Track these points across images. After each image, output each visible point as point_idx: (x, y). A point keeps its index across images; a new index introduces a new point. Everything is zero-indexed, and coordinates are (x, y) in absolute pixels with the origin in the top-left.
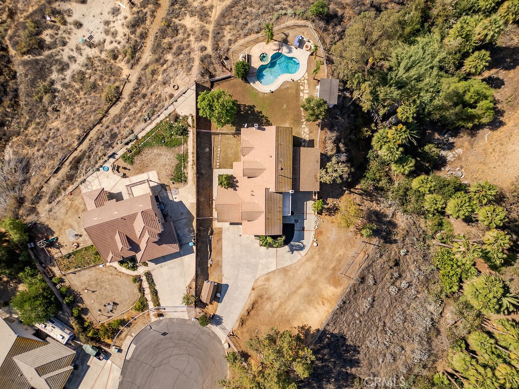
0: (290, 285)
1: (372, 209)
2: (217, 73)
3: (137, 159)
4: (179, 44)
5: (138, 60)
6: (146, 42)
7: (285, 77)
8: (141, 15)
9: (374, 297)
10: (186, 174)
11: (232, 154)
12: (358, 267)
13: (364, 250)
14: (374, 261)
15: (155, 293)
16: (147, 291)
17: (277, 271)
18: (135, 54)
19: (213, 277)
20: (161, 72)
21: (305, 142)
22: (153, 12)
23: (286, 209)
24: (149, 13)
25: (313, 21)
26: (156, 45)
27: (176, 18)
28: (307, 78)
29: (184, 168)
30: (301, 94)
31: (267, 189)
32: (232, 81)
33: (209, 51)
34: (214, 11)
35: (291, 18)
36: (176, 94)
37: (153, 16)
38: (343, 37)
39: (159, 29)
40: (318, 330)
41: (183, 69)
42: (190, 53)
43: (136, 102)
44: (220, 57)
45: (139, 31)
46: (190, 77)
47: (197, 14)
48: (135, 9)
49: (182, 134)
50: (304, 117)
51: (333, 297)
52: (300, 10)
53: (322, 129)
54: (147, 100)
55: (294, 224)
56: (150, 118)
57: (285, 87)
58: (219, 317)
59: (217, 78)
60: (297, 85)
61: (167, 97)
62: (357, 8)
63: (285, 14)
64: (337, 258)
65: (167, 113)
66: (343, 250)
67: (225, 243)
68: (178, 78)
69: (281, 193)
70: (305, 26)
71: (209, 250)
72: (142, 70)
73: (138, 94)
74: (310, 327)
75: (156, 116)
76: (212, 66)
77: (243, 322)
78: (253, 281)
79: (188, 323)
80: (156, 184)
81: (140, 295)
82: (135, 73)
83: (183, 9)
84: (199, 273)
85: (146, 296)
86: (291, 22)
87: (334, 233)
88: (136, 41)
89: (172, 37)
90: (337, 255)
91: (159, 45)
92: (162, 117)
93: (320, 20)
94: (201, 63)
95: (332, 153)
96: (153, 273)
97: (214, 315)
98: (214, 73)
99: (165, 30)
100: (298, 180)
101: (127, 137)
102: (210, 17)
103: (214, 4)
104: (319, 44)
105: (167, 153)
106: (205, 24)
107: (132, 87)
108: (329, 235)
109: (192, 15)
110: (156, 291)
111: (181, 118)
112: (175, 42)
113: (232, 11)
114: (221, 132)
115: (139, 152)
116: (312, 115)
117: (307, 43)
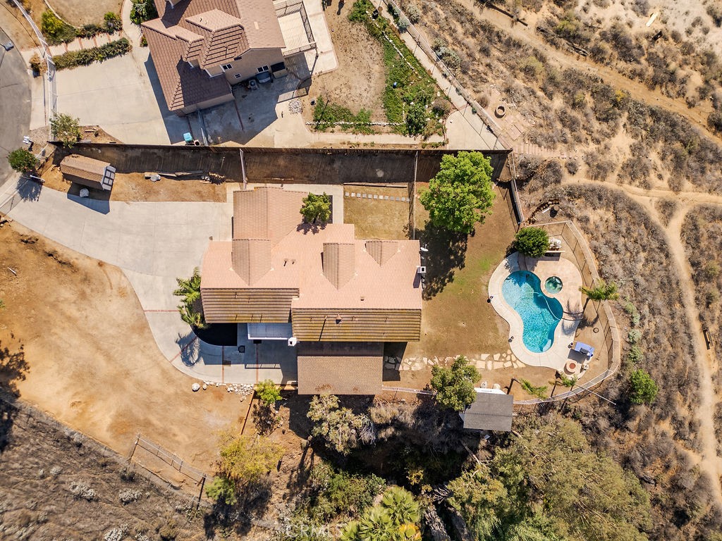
0: (113, 337)
1: (273, 488)
2: (526, 195)
3: (359, 30)
4: (582, 123)
5: (553, 43)
6: (586, 60)
7: (517, 326)
8: (635, 52)
9: (97, 501)
10: (331, 129)
11: (373, 222)
12: (154, 469)
13: (188, 480)
14: (167, 498)
15: (84, 59)
16: (88, 44)
17: (139, 311)
18: (564, 37)
19: (122, 182)
20: (530, 85)
21: (395, 364)
22: (640, 75)
23: (261, 331)
24: (638, 67)
25: (619, 377)
26: (581, 78)
27: (629, 119)
28: (515, 367)
29: (343, 125)
30: (484, 356)
31: (296, 291)
32: (510, 223)
33: (568, 180)
34: (641, 190)
35: (625, 335)
36: (488, 113)
37: (634, 75)
38: (589, 431)
39: (609, 86)
40: (17, 395)
41: (535, 126)
42: (565, 142)
43: (473, 35)
44: (556, 200)
45: (607, 47)
46: (520, 140)
47: (635, 158)
48: (645, 43)
49: (410, 122)
50: (443, 362)
51: (90, 422)
52: (640, 351)
53: (419, 396)
54: (477, 56)
55: (235, 344)
56: (441, 57)
57: (499, 326)
58: (38, 192)
59: (517, 195)
60: (502, 347)
61: (482, 95)
62: (638, 454)
63: (632, 325)
64: (170, 429)
65: (452, 93)
66: (187, 439)
67: (196, 207)
68: (518, 116)
69: (290, 320)
70: (610, 362)
71: (180, 174)
72: (535, 50)
73: (490, 41)
74: (24, 379)
75: (445, 70)
76: (540, 184)
77: (30, 242)
78: (118, 265)
79: (23, 128)
80: (310, 68)
81: (79, 28)
82: (529, 36)
83: (644, 133)
84: (131, 153)
85: (77, 40)
86: (618, 336)
87: (219, 422)
88: (589, 40)
89: (594, 110)
90: (175, 429)
91: (580, 84)
92: (443, 83)
93: (620, 390)
94: (546, 163)
95: (373, 416)
96: (126, 58)
97: (41, 183)
98: (526, 188)
99: (608, 97)
100: (319, 353)
101: (403, 9)
102: (630, 183)
103: (653, 190)
104: (577, 389)
105: (372, 92)
106: (616, 172)
107: (503, 28)
108: (214, 413)
109: (634, 149)
110: (89, 62)
111: (441, 121)
112: (586, 115)
113: (640, 225)
114: (415, 200)
115: (373, 34)
116: (443, 379)
117: (579, 366)
